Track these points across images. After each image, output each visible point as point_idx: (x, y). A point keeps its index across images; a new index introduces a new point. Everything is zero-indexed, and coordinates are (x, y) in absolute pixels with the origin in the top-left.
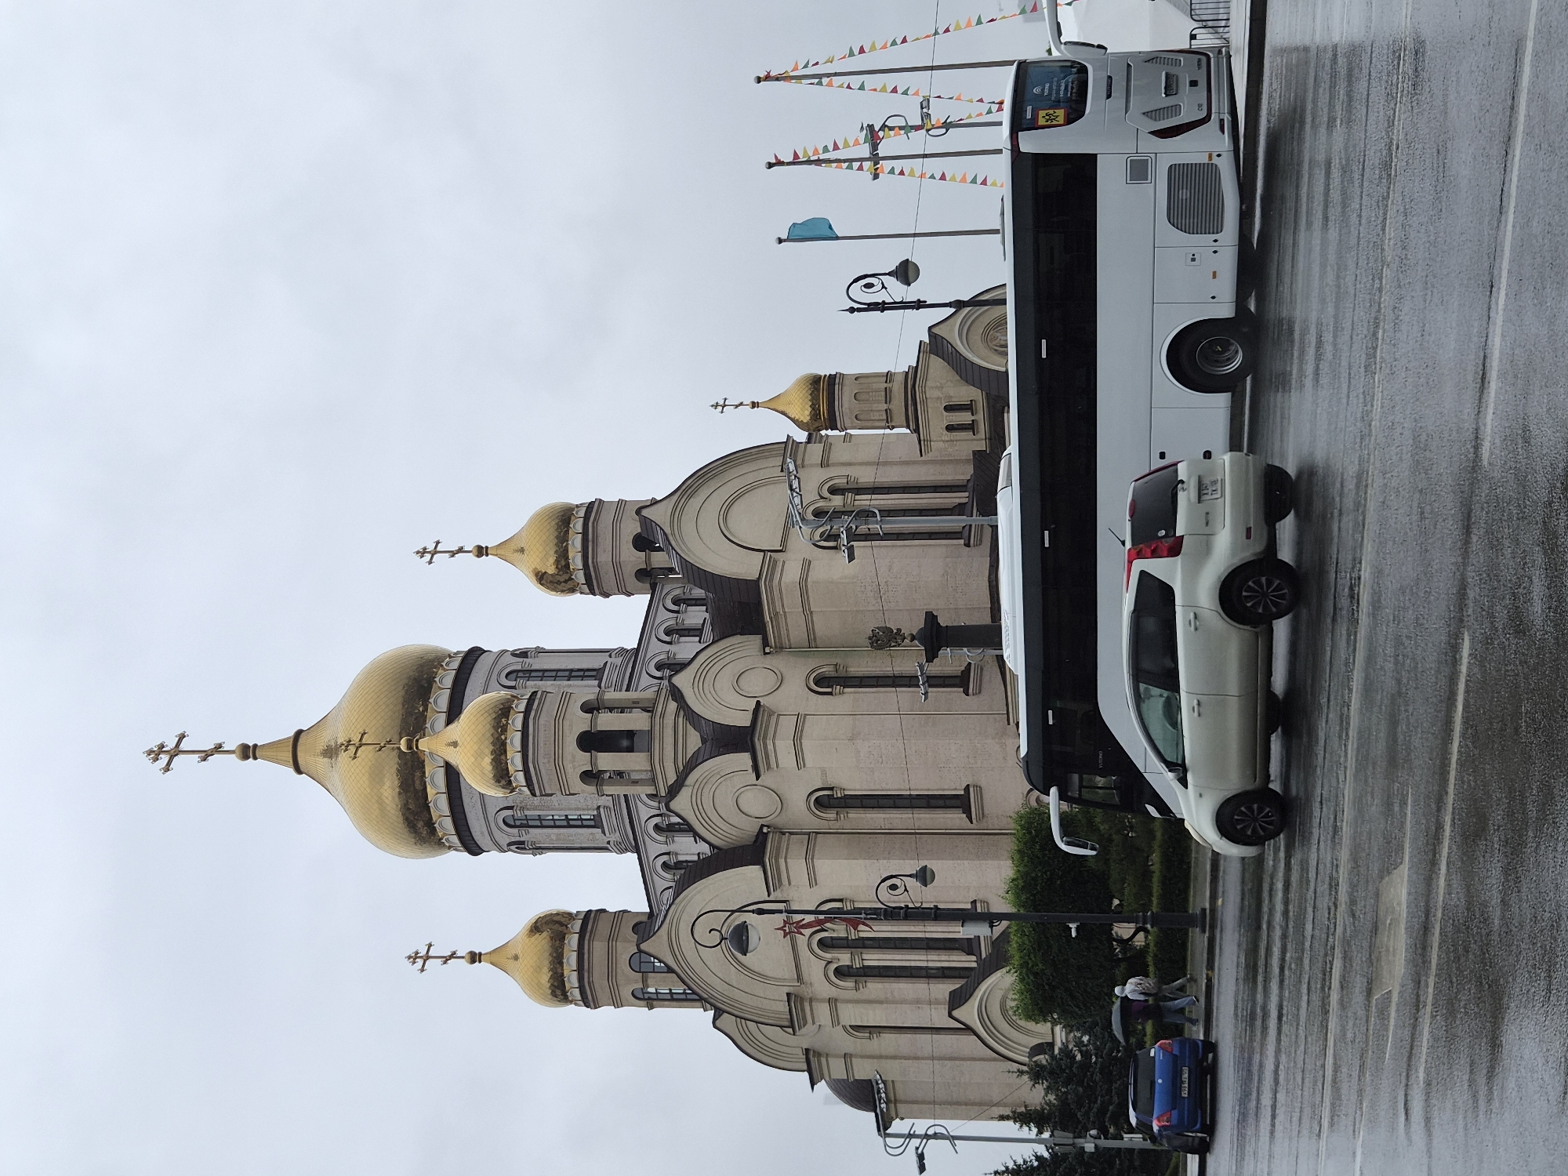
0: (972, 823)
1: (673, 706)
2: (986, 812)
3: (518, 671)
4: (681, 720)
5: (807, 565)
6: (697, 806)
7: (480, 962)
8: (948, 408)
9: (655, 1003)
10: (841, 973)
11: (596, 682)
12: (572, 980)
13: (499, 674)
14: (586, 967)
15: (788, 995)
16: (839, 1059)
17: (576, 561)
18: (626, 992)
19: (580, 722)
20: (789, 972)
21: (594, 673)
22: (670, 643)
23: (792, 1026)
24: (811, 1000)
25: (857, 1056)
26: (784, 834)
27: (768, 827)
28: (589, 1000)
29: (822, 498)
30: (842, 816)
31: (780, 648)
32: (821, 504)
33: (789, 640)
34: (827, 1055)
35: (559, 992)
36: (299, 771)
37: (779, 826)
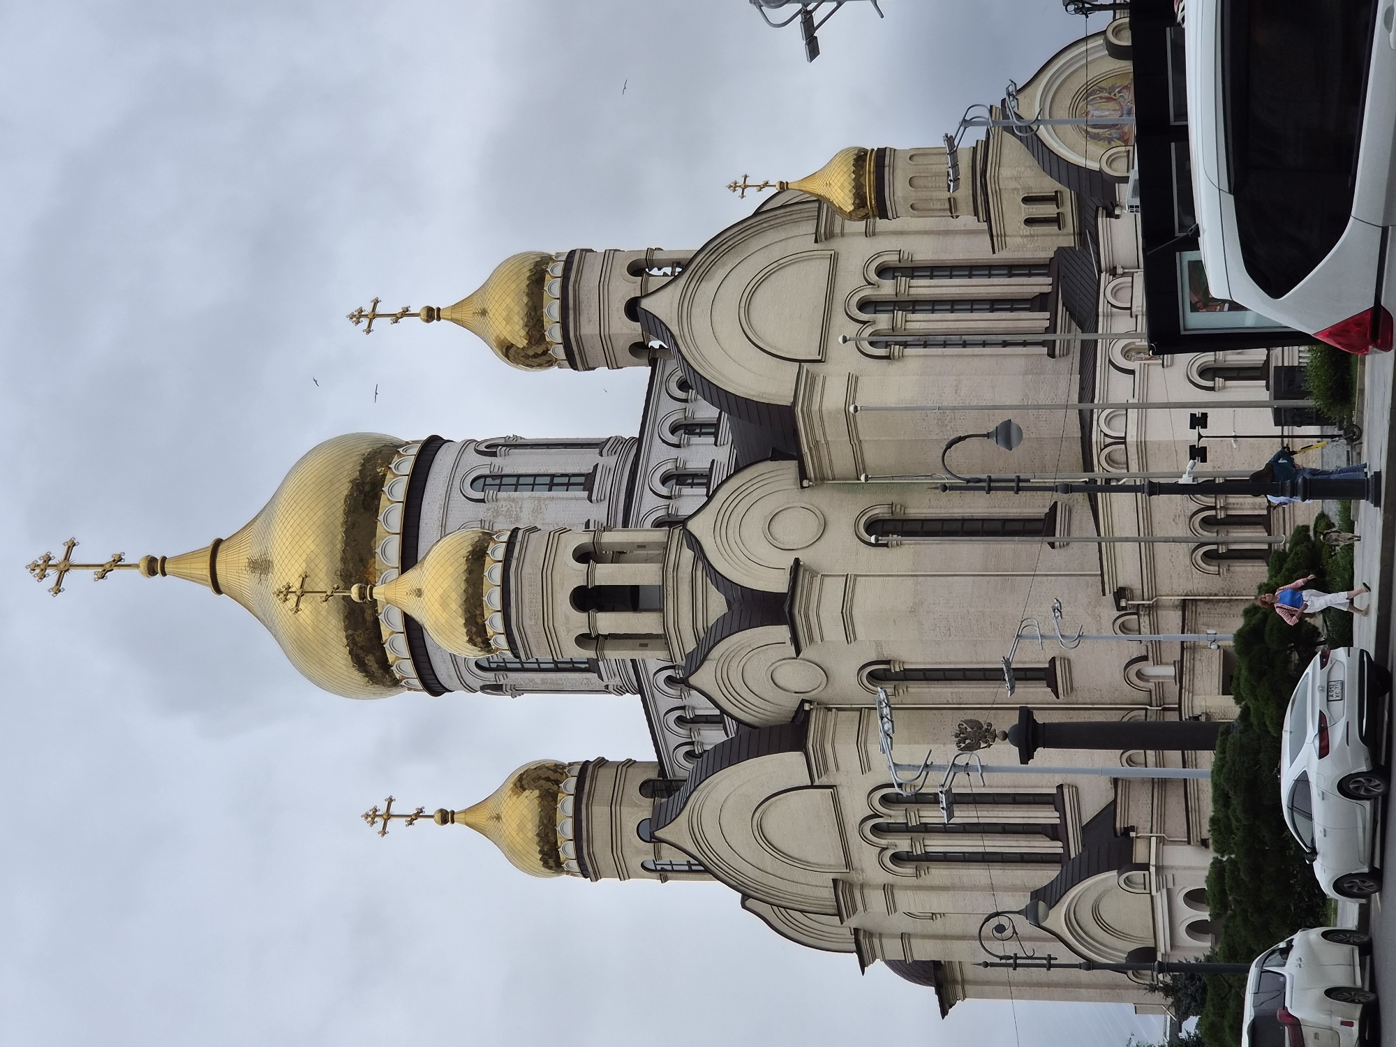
0: (1058, 698)
1: (688, 554)
2: (1075, 685)
3: (485, 477)
4: (699, 573)
5: (853, 382)
6: (723, 680)
7: (453, 822)
8: (1026, 200)
9: (669, 875)
10: (897, 858)
11: (586, 494)
12: (567, 850)
13: (463, 481)
14: (585, 836)
15: (835, 881)
16: (895, 940)
17: (554, 333)
18: (634, 863)
19: (572, 575)
20: (834, 857)
21: (582, 480)
22: (678, 446)
23: (839, 914)
24: (862, 887)
25: (918, 936)
26: (830, 709)
27: (810, 702)
28: (588, 870)
29: (870, 284)
30: (901, 691)
31: (821, 480)
32: (868, 292)
33: (832, 471)
34: (881, 935)
35: (551, 860)
36: (218, 590)
37: (825, 701)
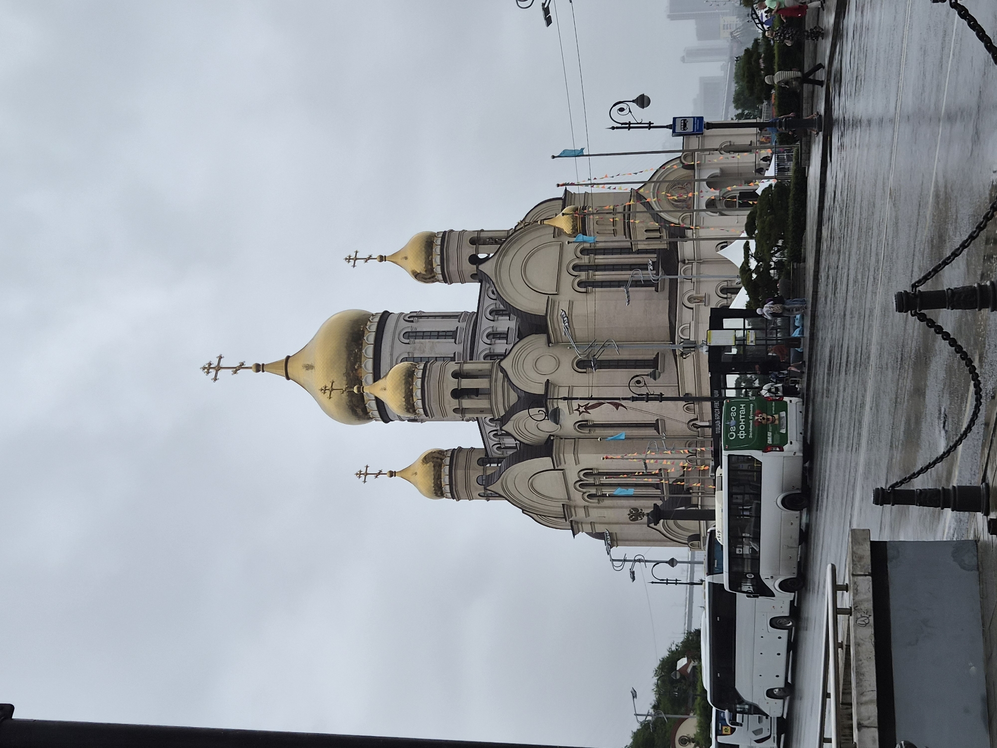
0: (659, 434)
1: (501, 375)
2: (666, 429)
3: (409, 332)
4: (506, 383)
5: (571, 303)
6: (516, 428)
7: (395, 476)
8: (646, 231)
9: (491, 498)
10: (590, 496)
11: (453, 340)
12: (447, 488)
14: (454, 483)
15: (563, 505)
16: (588, 525)
18: (475, 494)
19: (452, 384)
20: (562, 495)
21: (451, 334)
22: (493, 321)
23: (565, 518)
24: (575, 507)
25: (597, 523)
26: (562, 438)
27: (553, 436)
28: (455, 496)
29: (578, 258)
30: (592, 432)
31: (557, 343)
32: (577, 262)
33: (562, 340)
34: (582, 523)
35: (438, 492)
36: (288, 378)
37: (560, 435)
